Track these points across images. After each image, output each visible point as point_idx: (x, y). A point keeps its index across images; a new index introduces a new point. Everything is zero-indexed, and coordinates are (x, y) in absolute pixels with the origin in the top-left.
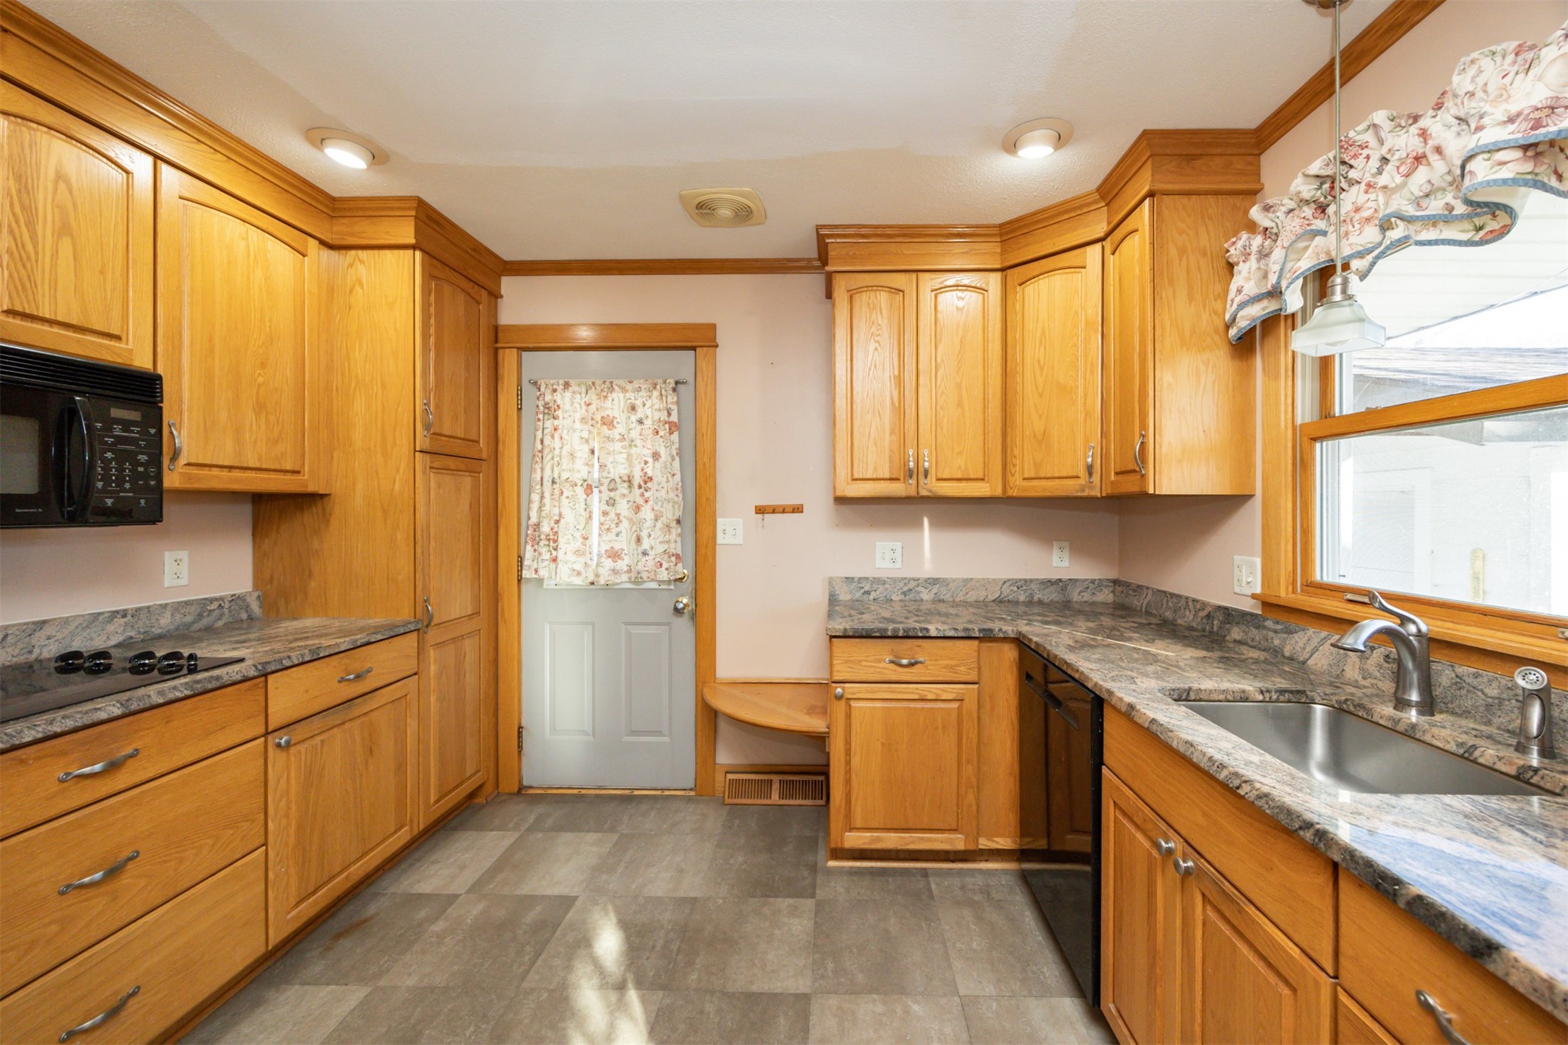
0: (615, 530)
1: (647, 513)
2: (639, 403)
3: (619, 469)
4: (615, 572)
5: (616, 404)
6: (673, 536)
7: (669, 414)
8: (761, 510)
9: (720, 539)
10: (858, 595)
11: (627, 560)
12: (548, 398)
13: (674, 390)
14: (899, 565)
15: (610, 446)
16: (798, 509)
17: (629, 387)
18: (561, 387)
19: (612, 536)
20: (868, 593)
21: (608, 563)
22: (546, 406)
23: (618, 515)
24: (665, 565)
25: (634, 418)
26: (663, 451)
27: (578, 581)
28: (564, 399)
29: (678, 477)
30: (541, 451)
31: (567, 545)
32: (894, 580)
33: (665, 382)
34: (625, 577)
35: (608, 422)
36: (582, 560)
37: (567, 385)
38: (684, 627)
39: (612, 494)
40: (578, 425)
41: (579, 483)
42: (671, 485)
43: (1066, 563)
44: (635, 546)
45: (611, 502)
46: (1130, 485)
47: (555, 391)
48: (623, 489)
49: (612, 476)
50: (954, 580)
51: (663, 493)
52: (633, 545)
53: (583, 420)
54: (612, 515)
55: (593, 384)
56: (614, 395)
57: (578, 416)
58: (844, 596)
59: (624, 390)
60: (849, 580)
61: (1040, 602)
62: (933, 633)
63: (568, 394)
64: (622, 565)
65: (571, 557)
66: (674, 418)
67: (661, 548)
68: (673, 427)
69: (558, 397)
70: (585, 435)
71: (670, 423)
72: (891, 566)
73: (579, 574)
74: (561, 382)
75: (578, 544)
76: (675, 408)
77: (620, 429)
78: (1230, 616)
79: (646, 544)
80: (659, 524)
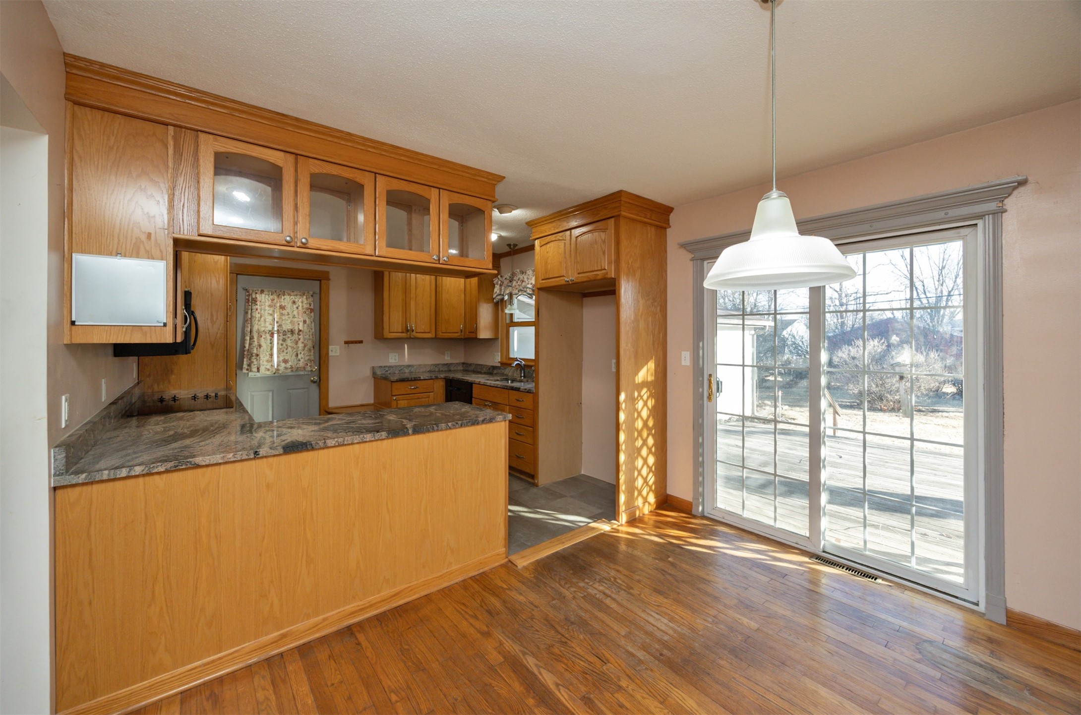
0: (285, 351)
1: (300, 345)
2: (296, 300)
3: (287, 326)
4: (286, 368)
5: (286, 300)
6: (312, 353)
7: (310, 305)
8: (346, 343)
9: (331, 354)
10: (384, 372)
11: (290, 363)
12: (254, 296)
13: (312, 296)
14: (397, 361)
15: (284, 318)
16: (361, 342)
17: (292, 294)
18: (259, 292)
19: (284, 354)
20: (387, 371)
21: (283, 365)
22: (253, 299)
23: (287, 345)
24: (309, 365)
25: (295, 306)
26: (307, 320)
27: (268, 373)
28: (260, 297)
29: (313, 330)
30: (251, 319)
31: (264, 358)
32: (396, 366)
33: (308, 293)
34: (289, 370)
35: (282, 307)
36: (270, 364)
37: (262, 292)
38: (314, 389)
39: (284, 337)
40: (267, 308)
41: (268, 332)
42: (311, 333)
43: (449, 358)
44: (295, 358)
45: (284, 340)
46: (473, 336)
47: (256, 293)
48: (289, 335)
49: (284, 329)
50: (415, 365)
51: (308, 336)
52: (294, 357)
53: (270, 306)
54: (284, 345)
55: (276, 291)
56: (285, 297)
57: (267, 304)
58: (379, 372)
59: (289, 295)
60: (381, 367)
61: (442, 371)
62: (422, 378)
63: (263, 295)
64: (288, 365)
65: (265, 363)
66: (312, 307)
67: (307, 358)
68: (312, 310)
69: (258, 296)
70: (271, 312)
71: (311, 309)
72: (394, 361)
73: (269, 370)
74: (260, 290)
75: (268, 357)
76: (312, 303)
77: (288, 310)
78: (494, 368)
79: (300, 356)
80: (306, 349)
